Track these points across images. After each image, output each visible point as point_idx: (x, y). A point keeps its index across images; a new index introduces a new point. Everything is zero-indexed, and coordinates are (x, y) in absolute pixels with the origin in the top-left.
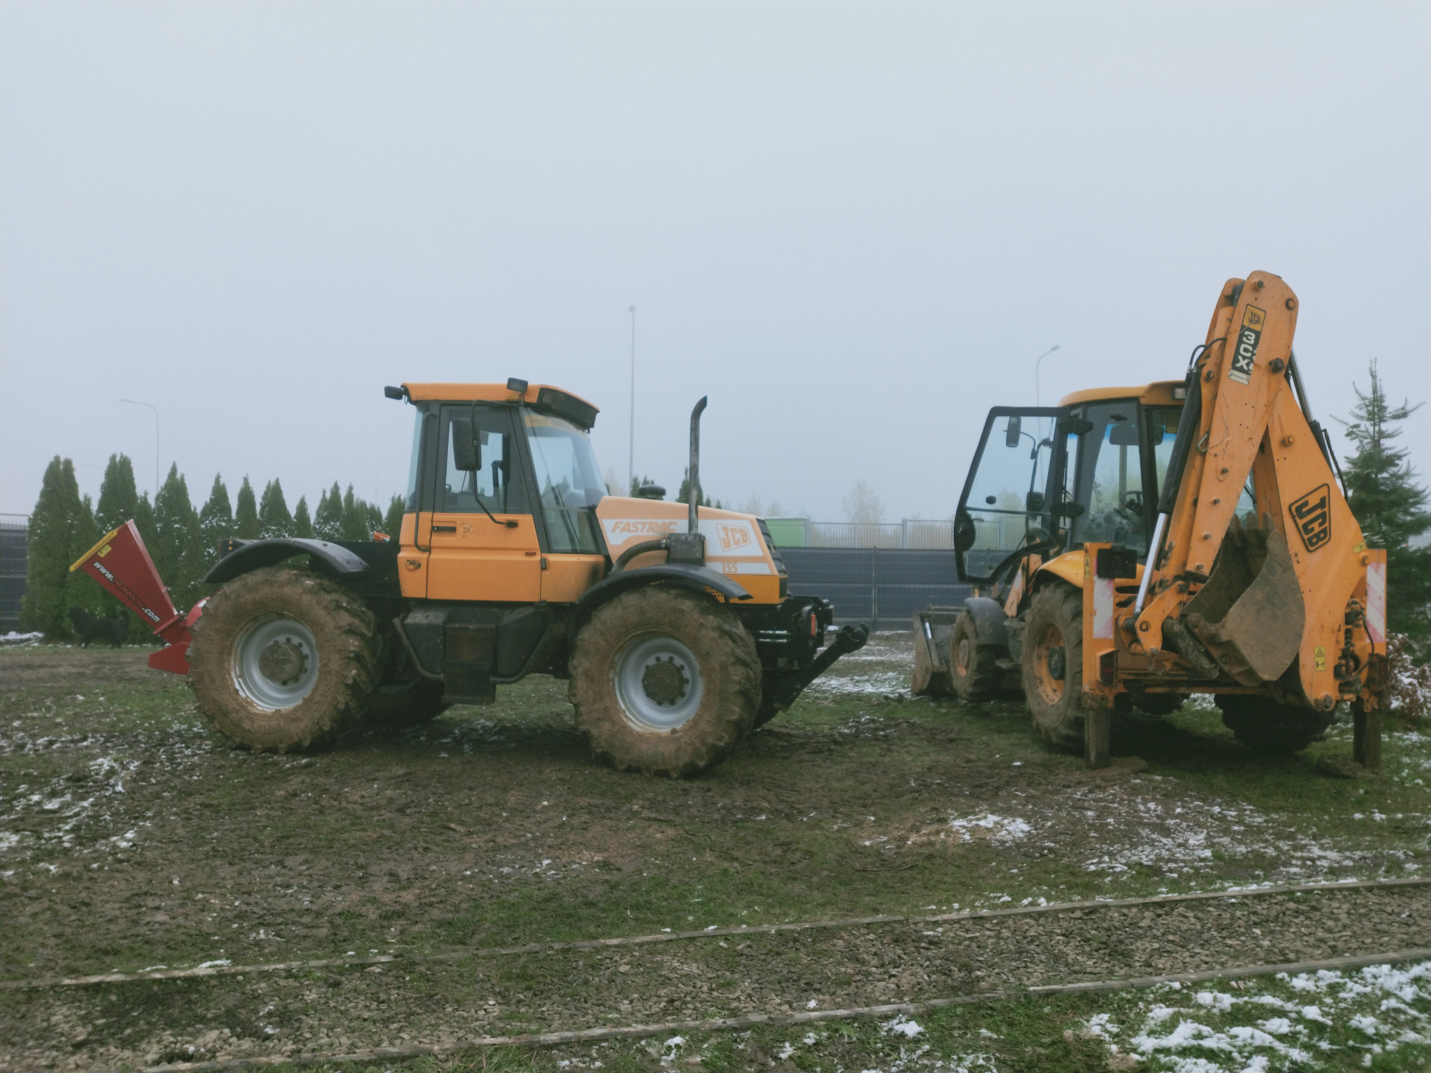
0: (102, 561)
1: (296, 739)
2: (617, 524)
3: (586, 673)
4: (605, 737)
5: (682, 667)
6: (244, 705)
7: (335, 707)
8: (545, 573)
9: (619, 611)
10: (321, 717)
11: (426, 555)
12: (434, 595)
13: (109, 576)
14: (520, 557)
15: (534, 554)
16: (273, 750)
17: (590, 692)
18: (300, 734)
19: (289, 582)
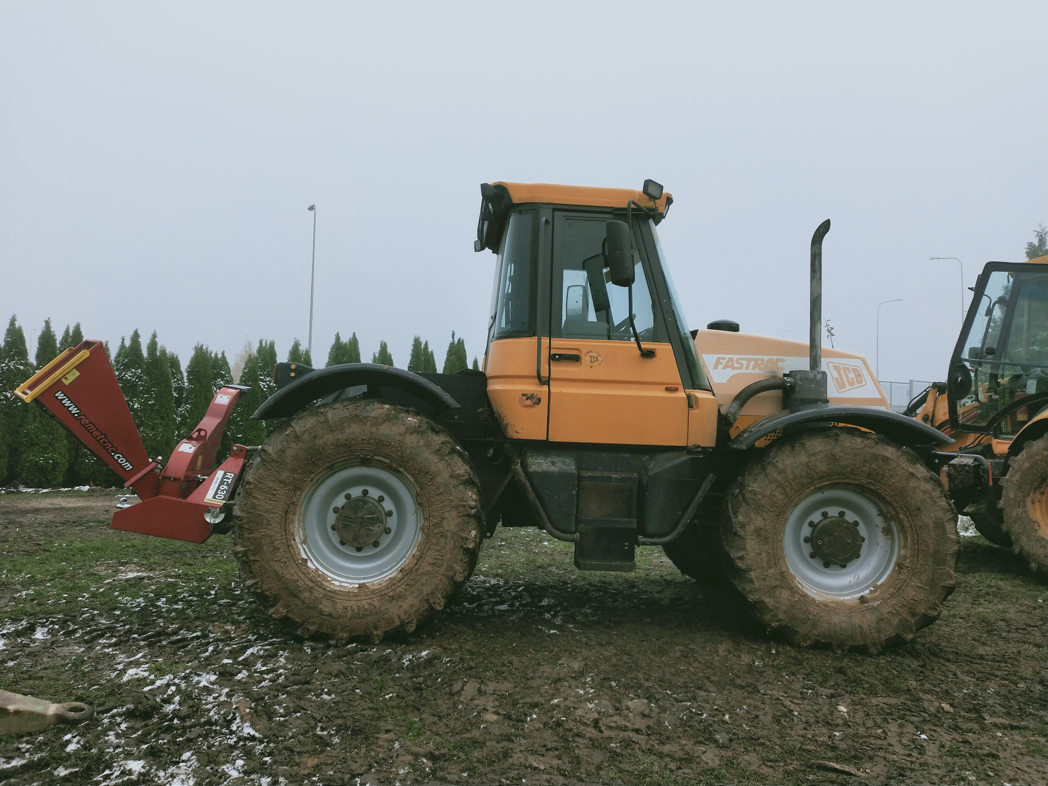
0: (66, 390)
1: (397, 622)
2: (719, 359)
3: (758, 532)
4: (784, 608)
5: (856, 524)
6: (317, 581)
7: (452, 579)
8: (694, 412)
9: (804, 458)
10: (432, 593)
11: (545, 388)
12: (557, 436)
13: (74, 410)
14: (661, 393)
15: (676, 390)
16: (364, 640)
17: (764, 554)
18: (403, 617)
19: (387, 419)
